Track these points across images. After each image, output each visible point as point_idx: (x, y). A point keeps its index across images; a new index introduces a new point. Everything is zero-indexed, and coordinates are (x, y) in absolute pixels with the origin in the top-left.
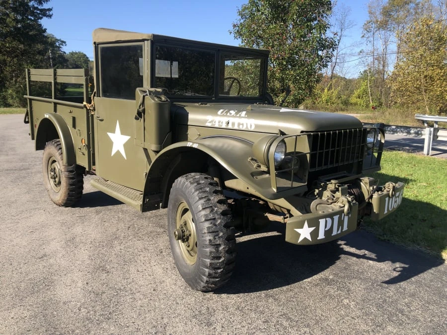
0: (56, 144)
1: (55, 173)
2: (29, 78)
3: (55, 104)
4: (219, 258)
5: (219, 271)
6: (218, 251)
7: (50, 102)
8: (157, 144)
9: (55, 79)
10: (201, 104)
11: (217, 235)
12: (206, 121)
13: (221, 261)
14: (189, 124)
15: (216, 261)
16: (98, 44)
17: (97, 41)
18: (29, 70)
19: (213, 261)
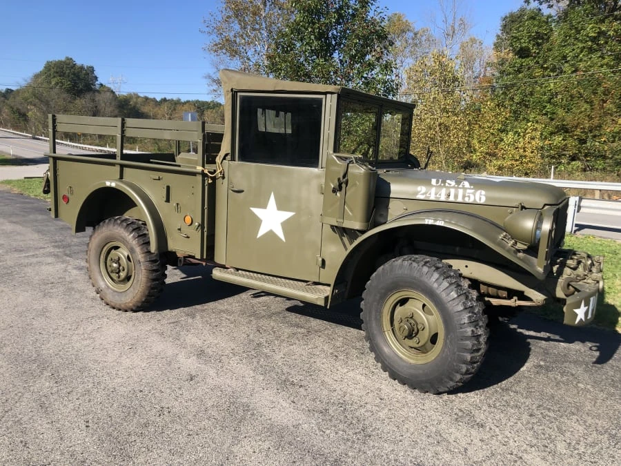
0: (125, 224)
1: (120, 265)
2: (54, 127)
3: (122, 166)
4: (478, 350)
5: (475, 365)
6: (479, 342)
7: (113, 165)
8: (361, 222)
9: (123, 132)
10: (387, 171)
11: (478, 325)
12: (417, 193)
13: (480, 353)
14: (391, 196)
15: (476, 354)
16: (237, 92)
17: (236, 87)
18: (54, 116)
19: (473, 355)
